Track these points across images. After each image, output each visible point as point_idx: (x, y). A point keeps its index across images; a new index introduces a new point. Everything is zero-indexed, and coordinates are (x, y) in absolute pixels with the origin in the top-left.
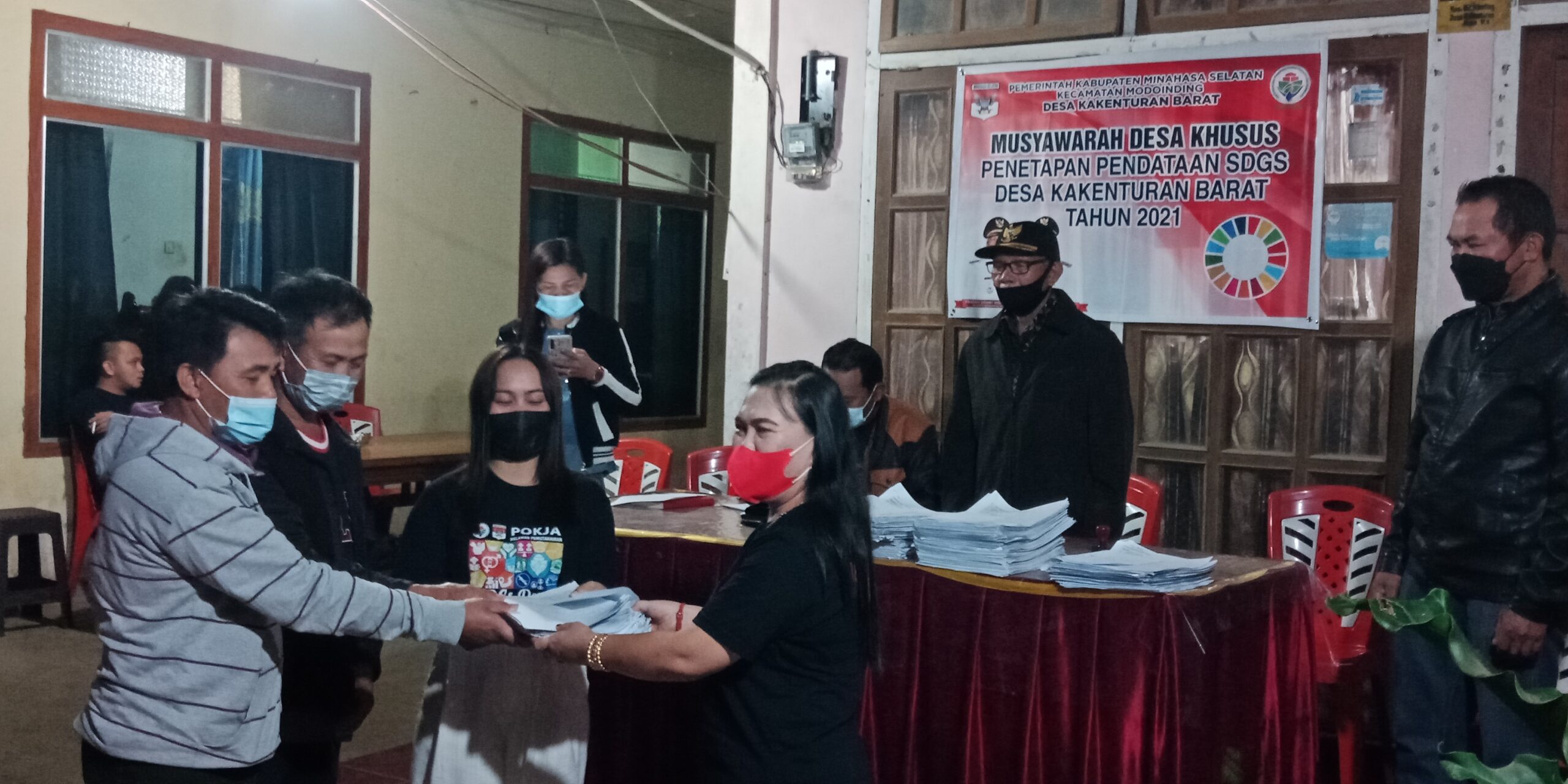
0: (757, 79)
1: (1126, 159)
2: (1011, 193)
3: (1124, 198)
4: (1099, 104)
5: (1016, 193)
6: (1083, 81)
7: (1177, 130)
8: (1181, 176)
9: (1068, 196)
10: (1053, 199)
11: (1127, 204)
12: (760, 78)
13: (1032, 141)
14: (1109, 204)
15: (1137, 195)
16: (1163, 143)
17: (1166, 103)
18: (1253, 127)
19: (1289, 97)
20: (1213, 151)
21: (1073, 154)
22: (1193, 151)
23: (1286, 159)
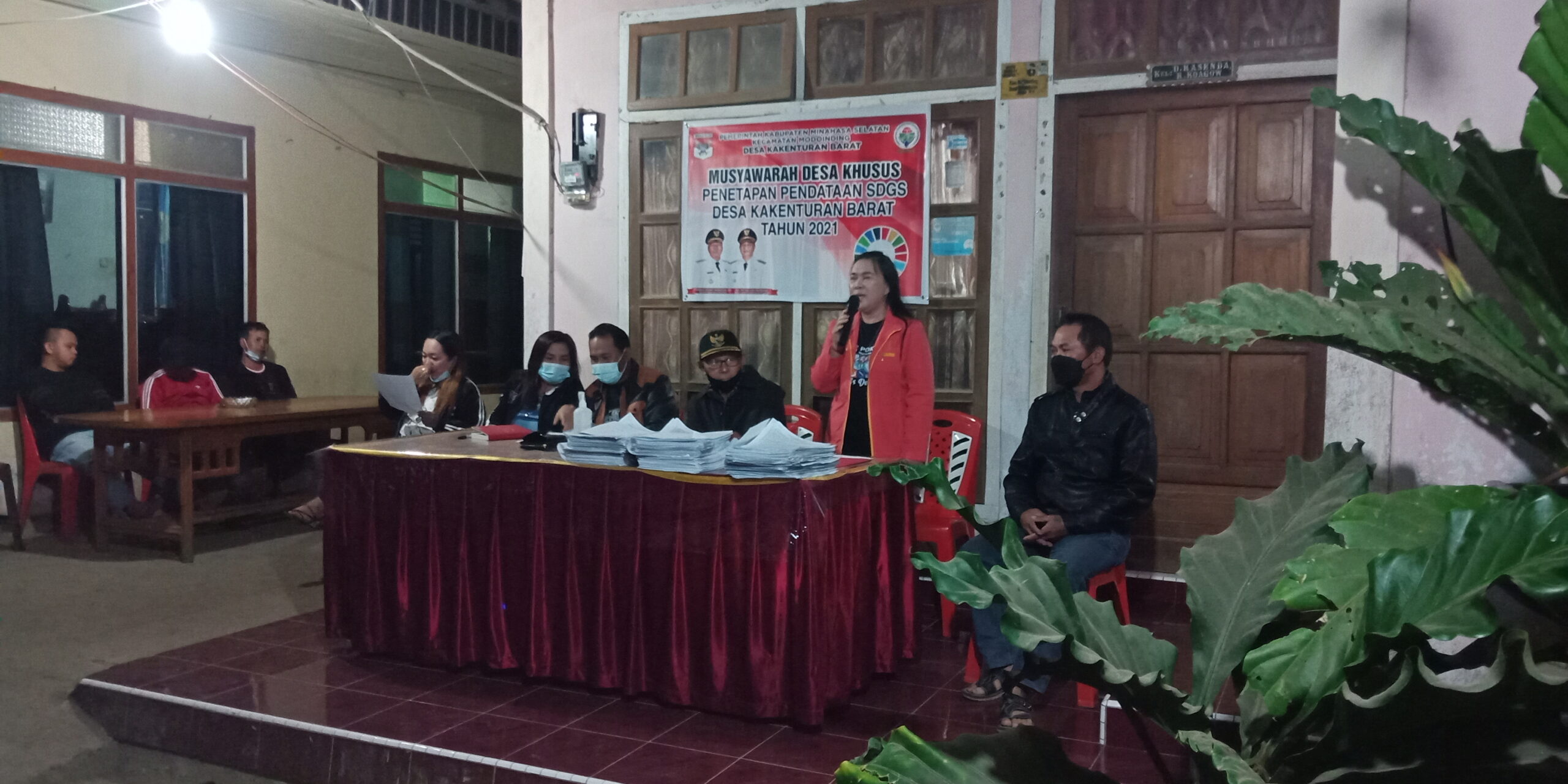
0: (540, 129)
1: (800, 188)
2: (724, 211)
3: (800, 215)
4: (781, 149)
5: (727, 212)
6: (769, 132)
7: (834, 167)
8: (837, 200)
9: (762, 214)
10: (752, 216)
11: (800, 219)
12: (543, 128)
13: (736, 175)
14: (790, 220)
15: (808, 213)
16: (824, 176)
17: (826, 148)
18: (883, 165)
19: (906, 144)
20: (858, 182)
21: (765, 184)
22: (844, 182)
23: (905, 187)
